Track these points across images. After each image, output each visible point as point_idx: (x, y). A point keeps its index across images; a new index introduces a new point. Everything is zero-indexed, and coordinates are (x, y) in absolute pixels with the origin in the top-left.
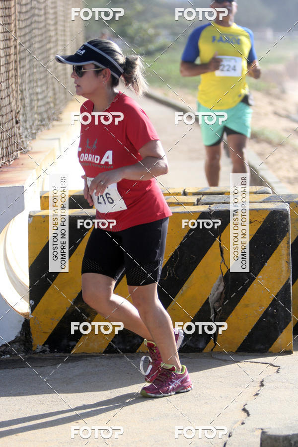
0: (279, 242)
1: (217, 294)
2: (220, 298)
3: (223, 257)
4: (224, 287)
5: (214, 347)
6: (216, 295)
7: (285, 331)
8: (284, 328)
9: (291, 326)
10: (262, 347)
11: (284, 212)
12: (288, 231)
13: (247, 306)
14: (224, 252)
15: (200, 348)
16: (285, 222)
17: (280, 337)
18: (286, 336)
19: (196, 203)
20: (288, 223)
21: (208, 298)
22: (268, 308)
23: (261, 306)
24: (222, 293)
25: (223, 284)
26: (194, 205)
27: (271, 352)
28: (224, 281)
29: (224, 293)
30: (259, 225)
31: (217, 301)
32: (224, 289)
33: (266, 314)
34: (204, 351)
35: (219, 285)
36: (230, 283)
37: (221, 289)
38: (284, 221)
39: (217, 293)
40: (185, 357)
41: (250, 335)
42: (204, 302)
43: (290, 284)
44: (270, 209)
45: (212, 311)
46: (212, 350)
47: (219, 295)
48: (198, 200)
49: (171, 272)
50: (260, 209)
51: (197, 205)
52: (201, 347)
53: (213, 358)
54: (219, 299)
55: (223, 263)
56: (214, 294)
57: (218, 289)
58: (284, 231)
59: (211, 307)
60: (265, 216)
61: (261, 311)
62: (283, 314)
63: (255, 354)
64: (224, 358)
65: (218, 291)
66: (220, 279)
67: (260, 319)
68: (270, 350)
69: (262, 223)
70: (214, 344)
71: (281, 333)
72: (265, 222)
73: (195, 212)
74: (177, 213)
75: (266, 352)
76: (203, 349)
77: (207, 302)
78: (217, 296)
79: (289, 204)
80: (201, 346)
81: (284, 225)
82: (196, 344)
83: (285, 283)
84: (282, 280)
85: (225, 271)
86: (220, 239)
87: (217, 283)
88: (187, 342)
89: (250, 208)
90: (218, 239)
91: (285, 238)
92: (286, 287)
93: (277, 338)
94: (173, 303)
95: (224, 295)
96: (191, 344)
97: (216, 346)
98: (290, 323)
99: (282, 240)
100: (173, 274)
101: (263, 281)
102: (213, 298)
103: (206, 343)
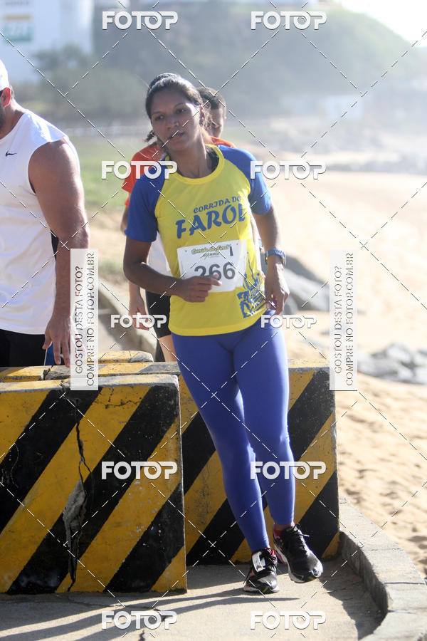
0: (164, 432)
1: (75, 509)
2: (79, 514)
3: (82, 454)
4: (85, 498)
5: (72, 585)
6: (73, 509)
7: (174, 560)
8: (174, 557)
9: (183, 552)
10: (142, 584)
11: (172, 387)
12: (177, 415)
13: (118, 525)
14: (84, 447)
15: (51, 587)
16: (173, 402)
17: (167, 569)
18: (176, 568)
19: (42, 377)
20: (176, 404)
21: (62, 515)
22: (149, 528)
23: (139, 525)
24: (82, 506)
25: (83, 494)
26: (40, 379)
27: (155, 591)
28: (84, 490)
29: (86, 507)
30: (135, 407)
31: (75, 519)
32: (84, 501)
33: (146, 536)
34: (58, 591)
35: (77, 495)
36: (93, 492)
37: (81, 500)
38: (171, 400)
39: (74, 506)
40: (30, 601)
41: (124, 565)
42: (55, 520)
43: (180, 492)
44: (149, 384)
45: (68, 533)
46: (69, 589)
47: (78, 510)
48: (46, 373)
49: (7, 477)
50: (135, 385)
51: (44, 379)
52: (52, 585)
53: (71, 602)
54: (77, 516)
55: (82, 463)
56: (70, 509)
57: (75, 501)
58: (171, 416)
59: (66, 528)
60: (143, 394)
61: (140, 531)
62: (171, 536)
63: (133, 594)
64: (86, 601)
65: (77, 504)
66: (80, 486)
67: (138, 543)
68: (153, 589)
69: (138, 404)
70: (71, 581)
71: (170, 562)
72: (143, 402)
73: (42, 390)
74: (15, 392)
75: (148, 591)
76: (56, 588)
77: (60, 520)
78: (75, 512)
79: (178, 376)
80: (52, 583)
81: (170, 406)
82: (46, 579)
83: (173, 491)
84: (169, 487)
85: (86, 474)
86: (77, 428)
87: (75, 493)
88: (33, 579)
89: (121, 383)
90: (74, 429)
91: (173, 425)
92: (176, 497)
93: (164, 570)
94: (11, 523)
95: (84, 510)
96: (39, 582)
97: (75, 584)
98: (182, 549)
99: (168, 428)
100: (11, 481)
101: (141, 488)
102: (70, 514)
103: (61, 580)
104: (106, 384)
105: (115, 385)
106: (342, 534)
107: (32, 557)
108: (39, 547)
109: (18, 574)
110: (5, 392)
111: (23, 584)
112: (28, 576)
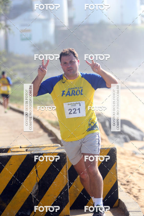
0: (62, 167)
2: (37, 193)
3: (37, 174)
4: (38, 188)
5: (34, 214)
6: (35, 191)
7: (66, 206)
8: (66, 205)
10: (56, 214)
11: (64, 153)
12: (66, 162)
13: (49, 196)
14: (38, 172)
16: (65, 158)
18: (67, 209)
20: (66, 158)
22: (58, 197)
23: (55, 196)
24: (37, 190)
25: (38, 186)
28: (38, 185)
31: (35, 194)
32: (38, 189)
33: (57, 199)
35: (36, 187)
36: (41, 186)
37: (37, 188)
42: (29, 194)
43: (68, 185)
44: (58, 152)
45: (33, 198)
47: (36, 191)
49: (14, 181)
50: (53, 153)
51: (26, 151)
52: (28, 214)
55: (37, 177)
56: (34, 191)
57: (35, 188)
61: (55, 198)
62: (65, 199)
65: (36, 189)
66: (36, 184)
67: (55, 201)
68: (59, 215)
71: (65, 207)
73: (25, 154)
76: (30, 215)
77: (31, 195)
78: (35, 192)
81: (64, 159)
82: (26, 213)
83: (65, 185)
84: (64, 184)
85: (38, 180)
86: (36, 166)
87: (35, 186)
88: (23, 213)
89: (49, 152)
90: (35, 166)
91: (65, 165)
92: (66, 187)
93: (63, 210)
94: (15, 195)
95: (38, 191)
96: (24, 214)
97: (35, 214)
98: (68, 203)
99: (64, 166)
100: (15, 182)
101: (55, 184)
102: (33, 193)
103: (31, 213)
104: (44, 152)
105: (47, 153)
106: (119, 200)
107: (22, 206)
108: (24, 203)
109: (18, 211)
110: (13, 155)
111: (19, 214)
112: (21, 212)
